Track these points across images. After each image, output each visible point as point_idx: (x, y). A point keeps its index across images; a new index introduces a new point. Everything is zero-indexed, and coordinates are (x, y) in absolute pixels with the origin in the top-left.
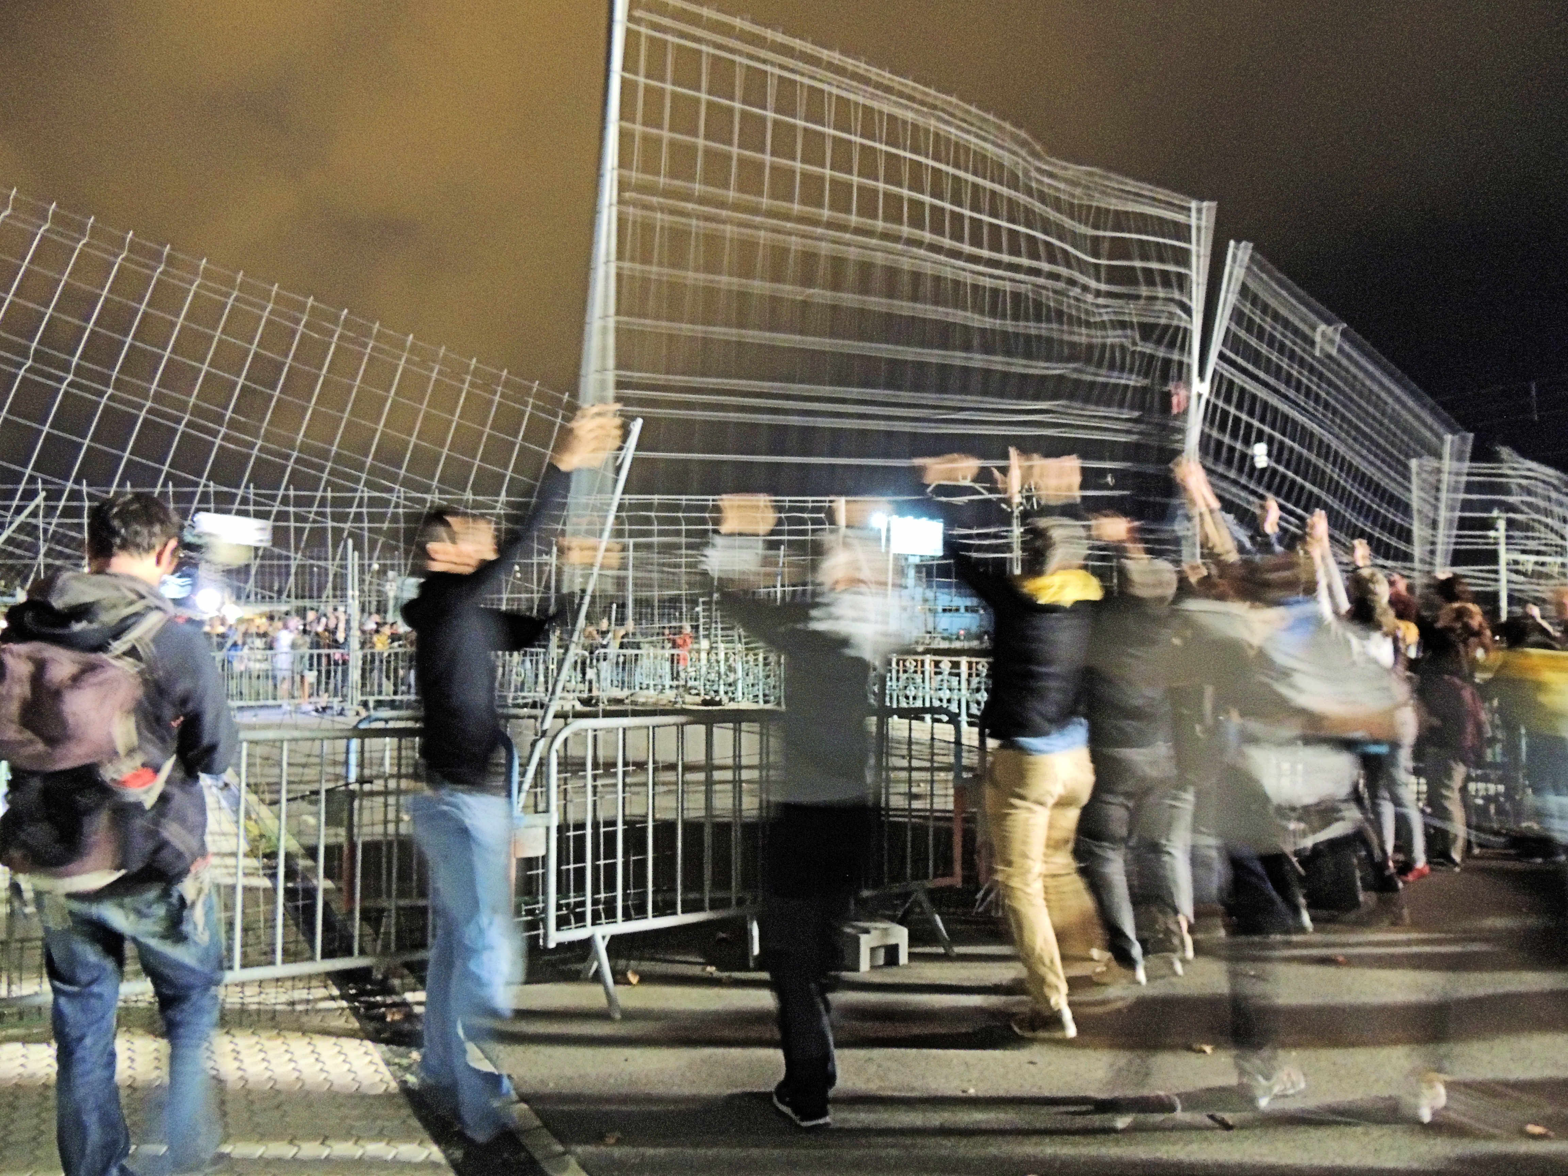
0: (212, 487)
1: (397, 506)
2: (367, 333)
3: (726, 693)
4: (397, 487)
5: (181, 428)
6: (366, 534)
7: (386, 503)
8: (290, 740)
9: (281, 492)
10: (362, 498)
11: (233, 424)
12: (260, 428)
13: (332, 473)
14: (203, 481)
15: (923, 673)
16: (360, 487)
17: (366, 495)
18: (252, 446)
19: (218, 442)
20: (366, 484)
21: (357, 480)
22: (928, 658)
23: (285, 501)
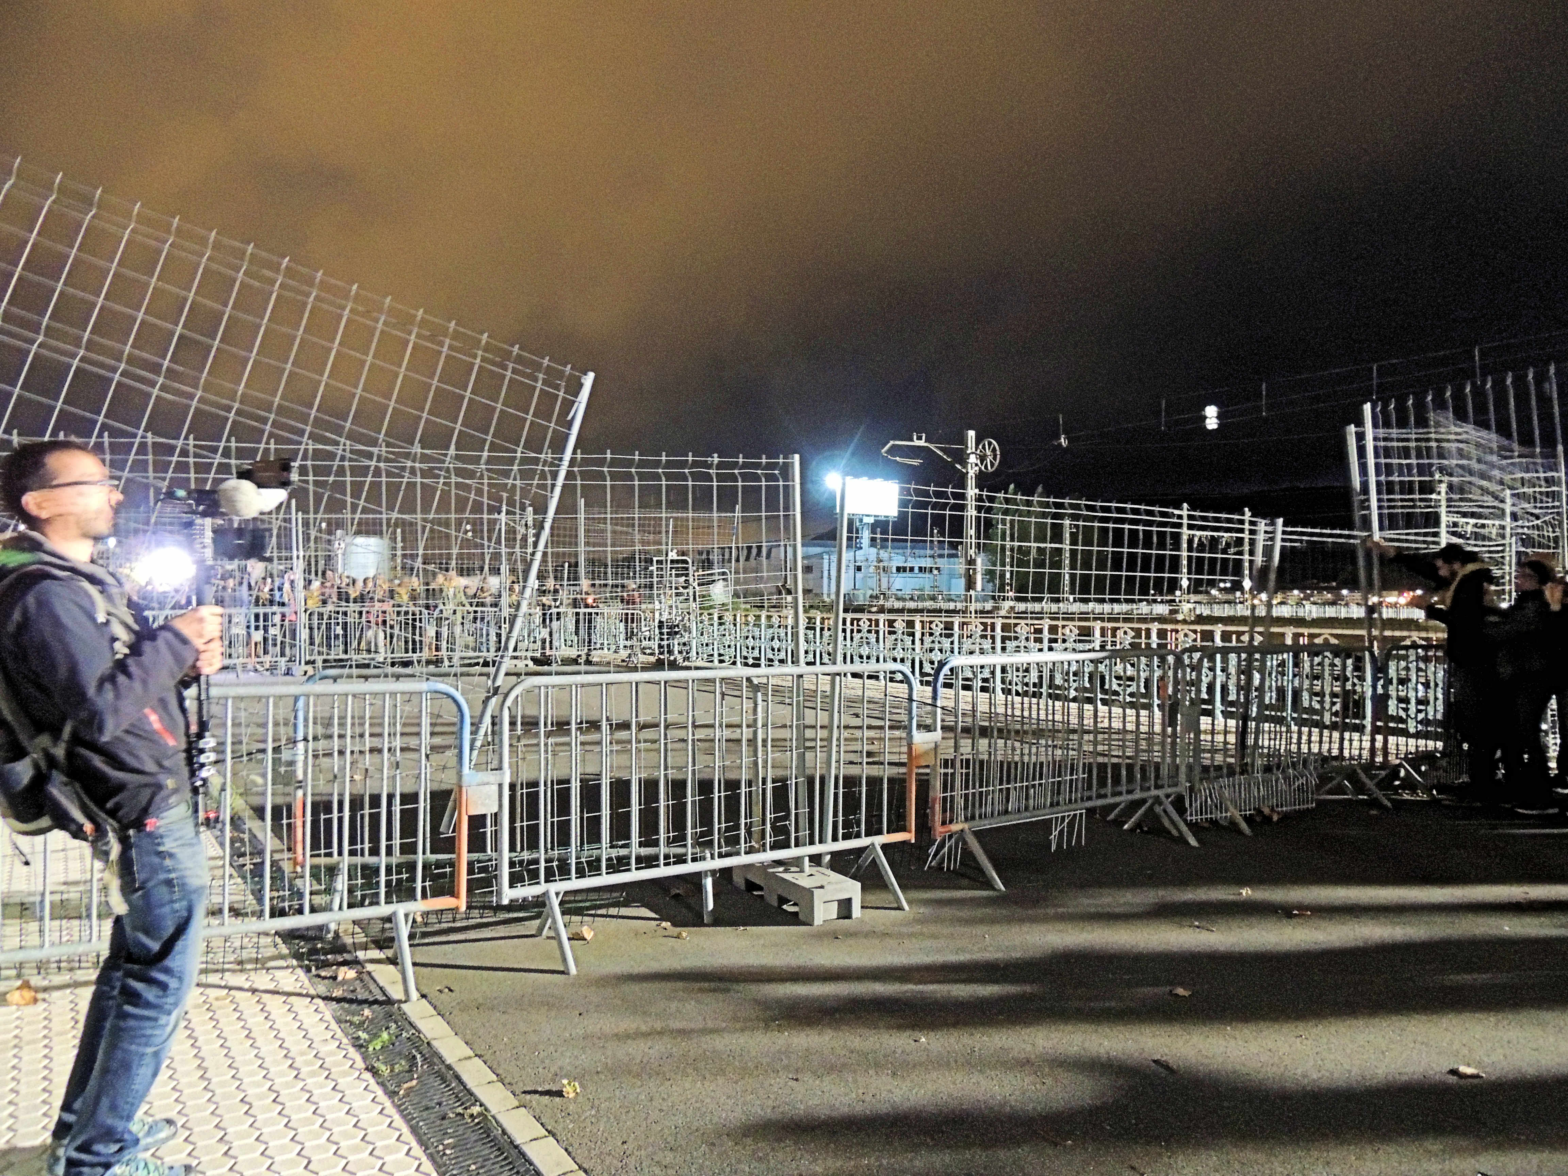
0: (150, 438)
1: (343, 458)
2: (311, 283)
3: (680, 652)
4: (343, 440)
5: (117, 377)
6: (311, 487)
7: (331, 456)
8: (234, 698)
9: (222, 444)
10: (306, 450)
11: (171, 374)
12: (199, 379)
13: (274, 424)
14: (140, 432)
15: (877, 632)
16: (305, 439)
17: (310, 447)
18: (191, 397)
19: (156, 392)
20: (311, 436)
21: (302, 433)
22: (882, 617)
23: (226, 453)
